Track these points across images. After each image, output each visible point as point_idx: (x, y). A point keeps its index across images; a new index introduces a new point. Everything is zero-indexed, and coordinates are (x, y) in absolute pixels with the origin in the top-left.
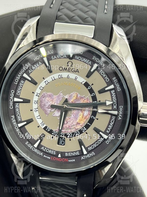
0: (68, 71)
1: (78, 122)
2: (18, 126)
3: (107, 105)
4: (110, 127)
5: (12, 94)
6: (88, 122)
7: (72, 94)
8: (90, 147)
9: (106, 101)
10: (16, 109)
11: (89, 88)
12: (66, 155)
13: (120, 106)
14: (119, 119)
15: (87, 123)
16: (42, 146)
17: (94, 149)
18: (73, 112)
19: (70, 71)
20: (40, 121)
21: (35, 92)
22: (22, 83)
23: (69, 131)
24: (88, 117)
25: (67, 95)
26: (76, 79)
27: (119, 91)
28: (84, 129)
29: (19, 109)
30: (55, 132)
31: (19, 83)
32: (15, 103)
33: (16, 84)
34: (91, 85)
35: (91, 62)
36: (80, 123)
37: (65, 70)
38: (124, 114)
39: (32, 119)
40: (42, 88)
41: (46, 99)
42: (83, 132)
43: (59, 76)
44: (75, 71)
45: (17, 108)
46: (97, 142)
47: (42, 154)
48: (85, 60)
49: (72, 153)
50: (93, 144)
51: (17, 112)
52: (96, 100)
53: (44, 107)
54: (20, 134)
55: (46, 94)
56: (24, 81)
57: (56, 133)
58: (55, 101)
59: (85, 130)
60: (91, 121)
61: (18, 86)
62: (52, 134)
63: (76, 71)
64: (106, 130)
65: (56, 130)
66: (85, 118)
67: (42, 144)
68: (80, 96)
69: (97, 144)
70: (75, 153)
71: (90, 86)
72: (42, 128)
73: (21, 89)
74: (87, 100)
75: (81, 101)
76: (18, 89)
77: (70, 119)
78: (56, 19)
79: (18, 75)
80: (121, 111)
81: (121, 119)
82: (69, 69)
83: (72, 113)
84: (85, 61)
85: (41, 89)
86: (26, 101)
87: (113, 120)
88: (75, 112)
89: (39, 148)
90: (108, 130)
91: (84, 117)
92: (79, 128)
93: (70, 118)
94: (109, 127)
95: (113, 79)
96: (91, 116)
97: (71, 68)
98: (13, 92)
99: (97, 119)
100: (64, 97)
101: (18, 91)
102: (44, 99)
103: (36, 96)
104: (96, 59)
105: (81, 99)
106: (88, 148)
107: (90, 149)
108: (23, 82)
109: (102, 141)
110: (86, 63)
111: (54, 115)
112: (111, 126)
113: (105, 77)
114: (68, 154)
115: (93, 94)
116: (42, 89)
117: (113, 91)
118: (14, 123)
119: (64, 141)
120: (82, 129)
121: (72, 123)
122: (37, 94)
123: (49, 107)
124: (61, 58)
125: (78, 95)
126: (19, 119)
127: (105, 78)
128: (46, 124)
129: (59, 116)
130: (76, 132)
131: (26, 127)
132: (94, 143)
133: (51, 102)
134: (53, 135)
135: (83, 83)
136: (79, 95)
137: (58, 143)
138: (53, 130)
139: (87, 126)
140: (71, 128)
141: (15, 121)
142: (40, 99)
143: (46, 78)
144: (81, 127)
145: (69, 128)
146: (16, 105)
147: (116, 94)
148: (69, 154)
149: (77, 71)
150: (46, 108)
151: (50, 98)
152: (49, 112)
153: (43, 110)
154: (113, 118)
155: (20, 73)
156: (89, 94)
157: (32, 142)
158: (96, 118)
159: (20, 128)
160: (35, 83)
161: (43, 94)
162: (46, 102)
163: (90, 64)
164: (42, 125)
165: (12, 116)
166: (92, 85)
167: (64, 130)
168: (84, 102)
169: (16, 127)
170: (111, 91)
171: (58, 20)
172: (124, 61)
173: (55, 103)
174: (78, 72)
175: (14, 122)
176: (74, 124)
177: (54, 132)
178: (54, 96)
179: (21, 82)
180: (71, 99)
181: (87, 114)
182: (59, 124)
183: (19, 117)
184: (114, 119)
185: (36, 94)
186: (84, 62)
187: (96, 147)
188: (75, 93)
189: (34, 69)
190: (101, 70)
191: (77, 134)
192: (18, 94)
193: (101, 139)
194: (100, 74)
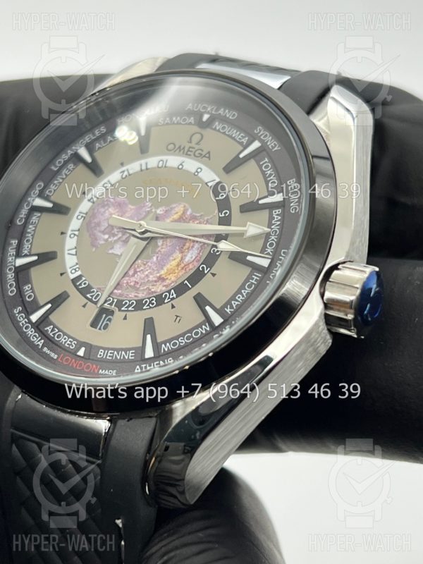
0: (187, 154)
1: (163, 276)
2: (15, 265)
4: (239, 300)
5: (37, 191)
6: (187, 279)
7: (175, 207)
8: (168, 344)
10: (30, 227)
11: (222, 196)
12: (99, 356)
13: (283, 251)
15: (184, 281)
16: (51, 323)
17: (176, 350)
18: (160, 248)
19: (190, 155)
20: (71, 261)
21: (90, 192)
22: (70, 170)
23: (132, 295)
24: (191, 266)
25: (161, 208)
26: (198, 173)
27: (294, 212)
28: (170, 294)
30: (97, 291)
31: (61, 168)
32: (33, 210)
33: (56, 169)
34: (227, 190)
35: (247, 138)
36: (167, 279)
37: (180, 151)
39: (55, 252)
40: (108, 185)
41: (107, 211)
42: (166, 301)
43: (161, 162)
44: (202, 155)
45: (32, 224)
46: (191, 333)
47: (41, 345)
48: (236, 132)
49: (116, 352)
50: (177, 338)
51: (30, 233)
54: (11, 285)
56: (76, 165)
57: (98, 295)
59: (171, 297)
60: (197, 277)
61: (56, 175)
62: (88, 296)
63: (204, 156)
64: (225, 306)
65: (100, 289)
66: (183, 268)
67: (51, 317)
68: (191, 214)
69: (188, 338)
70: (123, 353)
72: (69, 278)
73: (60, 183)
76: (55, 182)
77: (145, 265)
79: (69, 151)
80: (282, 262)
82: (191, 149)
83: (157, 251)
84: (234, 136)
85: (106, 187)
87: (253, 283)
89: (40, 327)
90: (232, 307)
91: (183, 265)
92: (159, 291)
93: (147, 262)
94: (237, 298)
95: (288, 182)
96: (200, 265)
97: (194, 148)
98: (39, 186)
100: (153, 210)
101: (51, 186)
102: (103, 210)
103: (89, 200)
104: (261, 133)
105: (191, 222)
106: (163, 345)
107: (166, 350)
108: (73, 167)
109: (204, 332)
110: (235, 140)
111: (110, 252)
112: (243, 296)
113: (270, 175)
114: (104, 354)
115: (226, 213)
117: (277, 211)
120: (166, 296)
121: (147, 275)
122: (92, 198)
123: (106, 230)
124: (180, 124)
125: (187, 210)
126: (25, 250)
127: (269, 179)
128: (82, 271)
130: (149, 298)
131: (32, 269)
132: (183, 335)
134: (87, 298)
135: (211, 184)
136: (189, 212)
138: (94, 286)
139: (181, 289)
140: (138, 289)
141: (14, 252)
143: (127, 164)
144: (164, 288)
145: (135, 287)
146: (34, 218)
147: (282, 221)
148: (109, 354)
149: (208, 155)
150: (100, 232)
151: (117, 210)
152: (102, 242)
153: (90, 235)
154: (255, 278)
155: (73, 148)
156: (217, 211)
157: (31, 308)
158: (212, 271)
159: (18, 270)
160: (98, 172)
162: (106, 218)
163: (245, 141)
164: (73, 271)
165: (14, 242)
167: (120, 291)
169: (9, 267)
170: (274, 211)
174: (208, 159)
175: (10, 256)
176: (151, 278)
177: (93, 292)
178: (130, 206)
179: (69, 166)
180: (167, 218)
181: (192, 257)
183: (26, 246)
184: (256, 280)
185: (89, 196)
186: (231, 136)
187: (183, 347)
188: (182, 206)
189: (111, 141)
190: (266, 160)
191: (148, 305)
192: (50, 192)
193: (204, 327)
194: (260, 167)
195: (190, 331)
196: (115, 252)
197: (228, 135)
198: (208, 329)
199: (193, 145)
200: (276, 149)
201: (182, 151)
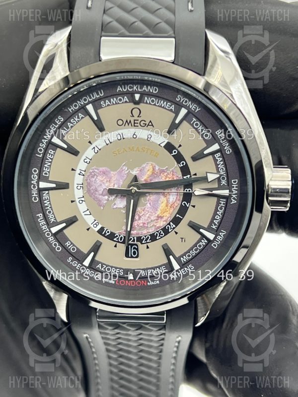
0: (134, 126)
1: (160, 215)
2: (50, 231)
3: (209, 181)
4: (218, 218)
5: (35, 175)
6: (177, 213)
7: (145, 167)
8: (184, 257)
9: (208, 174)
10: (45, 202)
11: (175, 152)
13: (232, 181)
14: (233, 202)
15: (176, 215)
16: (99, 263)
17: (192, 259)
18: (148, 197)
19: (138, 126)
20: (90, 220)
21: (76, 168)
22: (52, 155)
23: (145, 232)
24: (176, 205)
25: (135, 169)
26: (150, 138)
27: (229, 153)
28: (170, 225)
29: (49, 201)
30: (120, 235)
31: (45, 154)
32: (40, 191)
33: (41, 156)
34: (177, 146)
35: (173, 106)
36: (164, 216)
37: (128, 124)
38: (241, 194)
39: (75, 217)
40: (88, 160)
41: (97, 180)
42: (170, 231)
43: (119, 136)
44: (146, 124)
45: (45, 200)
46: (197, 247)
48: (164, 103)
50: (188, 252)
51: (47, 206)
52: (189, 173)
53: (95, 194)
54: (55, 245)
55: (98, 170)
56: (55, 150)
57: (122, 238)
58: (115, 182)
59: (172, 227)
60: (183, 211)
61: (44, 161)
62: (115, 239)
63: (148, 125)
64: (210, 224)
65: (121, 233)
66: (171, 207)
67: (97, 258)
68: (159, 169)
69: (196, 250)
71: (177, 150)
72: (94, 231)
73: (50, 166)
74: (173, 175)
75: (162, 178)
76: (46, 166)
77: (143, 210)
78: (102, 30)
79: (43, 140)
80: (235, 188)
81: (236, 202)
82: (136, 122)
83: (147, 199)
84: (163, 106)
85: (86, 162)
86: (62, 186)
87: (222, 206)
88: (151, 198)
89: (93, 266)
90: (215, 225)
91: (170, 205)
92: (162, 225)
93: (144, 209)
94: (216, 218)
95: (216, 132)
96: (182, 203)
97: (138, 120)
98: (35, 171)
99: (194, 206)
100: (131, 172)
101: (44, 169)
102: (94, 179)
103: (80, 174)
104: (182, 100)
105: (162, 174)
106: (182, 259)
107: (185, 260)
108: (53, 152)
109: (204, 244)
110: (166, 109)
111: (115, 207)
112: (220, 216)
113: (202, 130)
115: (183, 164)
116: (88, 162)
117: (217, 154)
118: (44, 227)
119: (137, 249)
120: (168, 227)
121: (149, 217)
122: (81, 172)
123: (104, 193)
124: (119, 103)
125: (155, 166)
126: (51, 219)
127: (202, 133)
128: (101, 224)
129: (124, 208)
130: (158, 232)
131: (65, 231)
132: (191, 249)
133: (107, 185)
134: (115, 241)
135: (163, 145)
136: (157, 168)
137: (127, 255)
138: (115, 233)
139: (176, 221)
140: (147, 227)
141: (44, 222)
142: (87, 180)
143: (94, 142)
144: (165, 223)
145: (144, 226)
146: (44, 195)
147: (224, 160)
149: (150, 124)
150: (100, 195)
151: (104, 177)
152: (105, 202)
153: (94, 199)
154: (222, 202)
155: (45, 137)
156: (176, 163)
157: (80, 257)
158: (191, 204)
159: (55, 235)
160: (75, 153)
161: (91, 171)
162: (99, 184)
163: (173, 109)
164: (95, 226)
165: (39, 215)
166: (179, 147)
167: (135, 231)
168: (167, 179)
169: (47, 233)
170: (215, 155)
171: (105, 32)
172: (234, 99)
173: (114, 184)
174: (152, 127)
175: (42, 226)
176: (152, 218)
177: (117, 236)
178: (112, 172)
179: (49, 152)
180: (143, 175)
181: (174, 199)
182: (125, 221)
183: (50, 216)
184: (223, 204)
185: (78, 171)
186: (161, 106)
187: (196, 256)
188: (150, 164)
189: (72, 127)
190: (194, 119)
191: (159, 236)
192: (46, 174)
193: (202, 241)
194: (192, 125)
195: (195, 245)
196: (118, 207)
197: (159, 106)
198: (206, 241)
199: (136, 118)
200: (197, 110)
201: (130, 124)
